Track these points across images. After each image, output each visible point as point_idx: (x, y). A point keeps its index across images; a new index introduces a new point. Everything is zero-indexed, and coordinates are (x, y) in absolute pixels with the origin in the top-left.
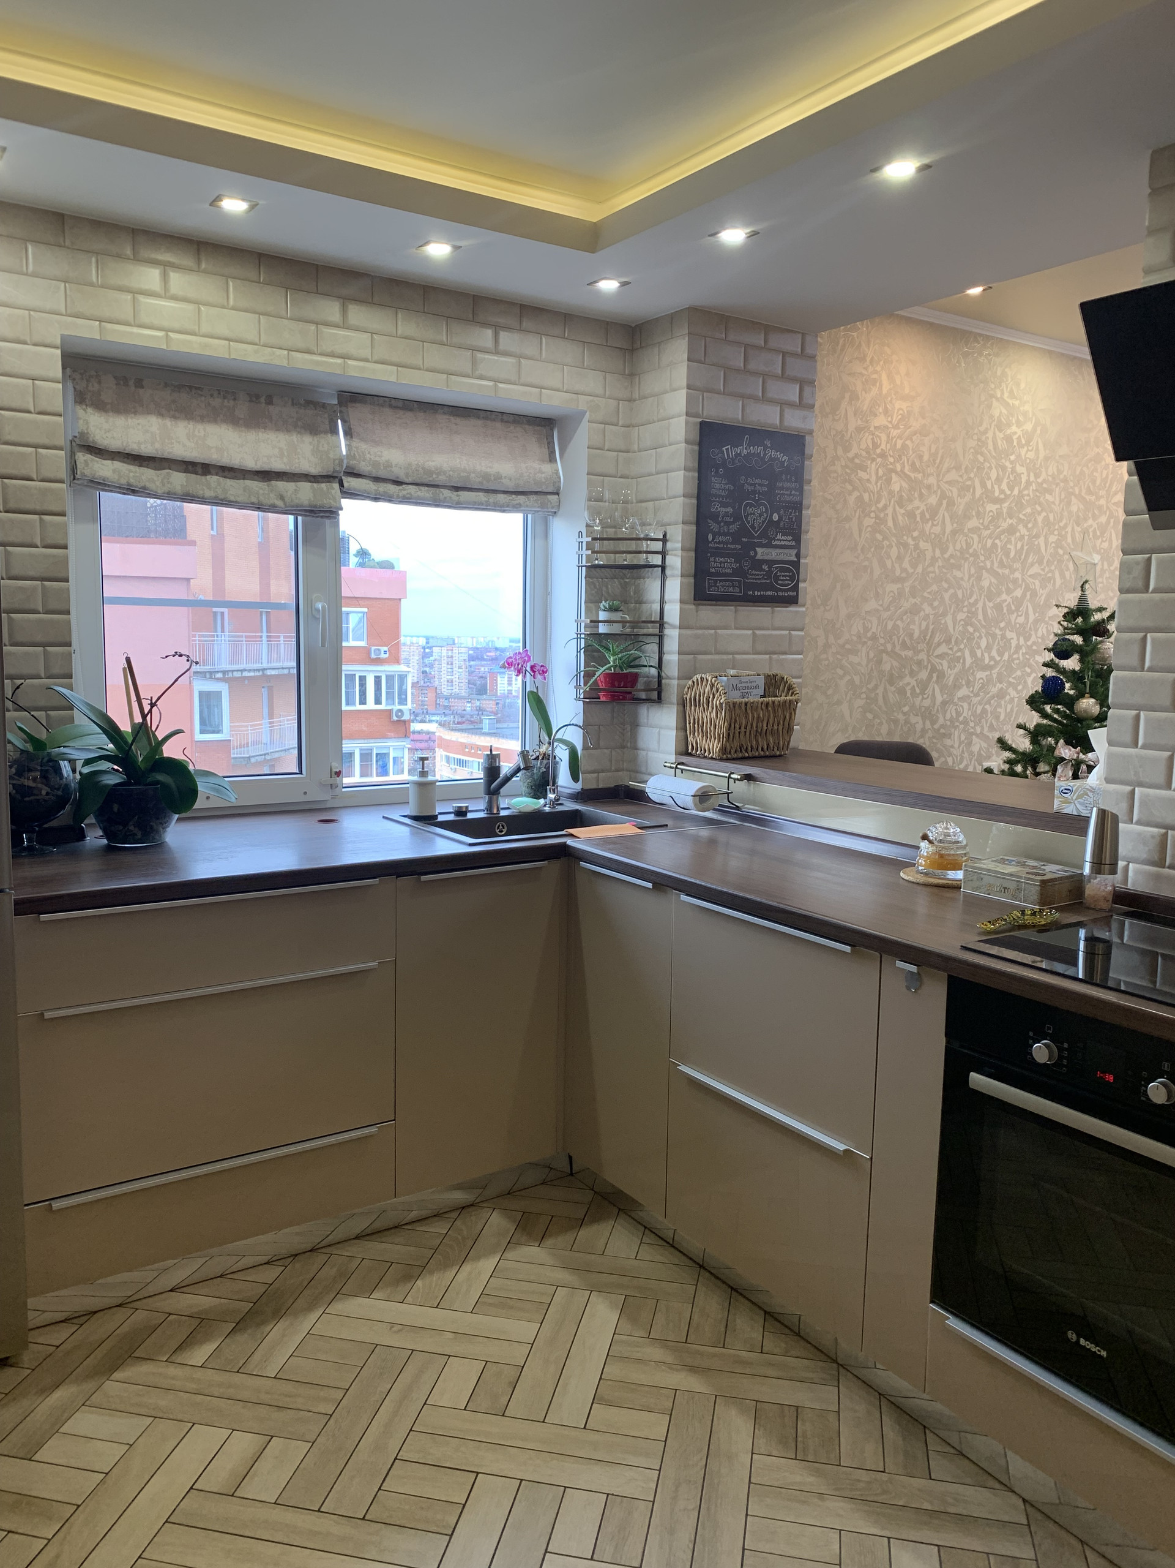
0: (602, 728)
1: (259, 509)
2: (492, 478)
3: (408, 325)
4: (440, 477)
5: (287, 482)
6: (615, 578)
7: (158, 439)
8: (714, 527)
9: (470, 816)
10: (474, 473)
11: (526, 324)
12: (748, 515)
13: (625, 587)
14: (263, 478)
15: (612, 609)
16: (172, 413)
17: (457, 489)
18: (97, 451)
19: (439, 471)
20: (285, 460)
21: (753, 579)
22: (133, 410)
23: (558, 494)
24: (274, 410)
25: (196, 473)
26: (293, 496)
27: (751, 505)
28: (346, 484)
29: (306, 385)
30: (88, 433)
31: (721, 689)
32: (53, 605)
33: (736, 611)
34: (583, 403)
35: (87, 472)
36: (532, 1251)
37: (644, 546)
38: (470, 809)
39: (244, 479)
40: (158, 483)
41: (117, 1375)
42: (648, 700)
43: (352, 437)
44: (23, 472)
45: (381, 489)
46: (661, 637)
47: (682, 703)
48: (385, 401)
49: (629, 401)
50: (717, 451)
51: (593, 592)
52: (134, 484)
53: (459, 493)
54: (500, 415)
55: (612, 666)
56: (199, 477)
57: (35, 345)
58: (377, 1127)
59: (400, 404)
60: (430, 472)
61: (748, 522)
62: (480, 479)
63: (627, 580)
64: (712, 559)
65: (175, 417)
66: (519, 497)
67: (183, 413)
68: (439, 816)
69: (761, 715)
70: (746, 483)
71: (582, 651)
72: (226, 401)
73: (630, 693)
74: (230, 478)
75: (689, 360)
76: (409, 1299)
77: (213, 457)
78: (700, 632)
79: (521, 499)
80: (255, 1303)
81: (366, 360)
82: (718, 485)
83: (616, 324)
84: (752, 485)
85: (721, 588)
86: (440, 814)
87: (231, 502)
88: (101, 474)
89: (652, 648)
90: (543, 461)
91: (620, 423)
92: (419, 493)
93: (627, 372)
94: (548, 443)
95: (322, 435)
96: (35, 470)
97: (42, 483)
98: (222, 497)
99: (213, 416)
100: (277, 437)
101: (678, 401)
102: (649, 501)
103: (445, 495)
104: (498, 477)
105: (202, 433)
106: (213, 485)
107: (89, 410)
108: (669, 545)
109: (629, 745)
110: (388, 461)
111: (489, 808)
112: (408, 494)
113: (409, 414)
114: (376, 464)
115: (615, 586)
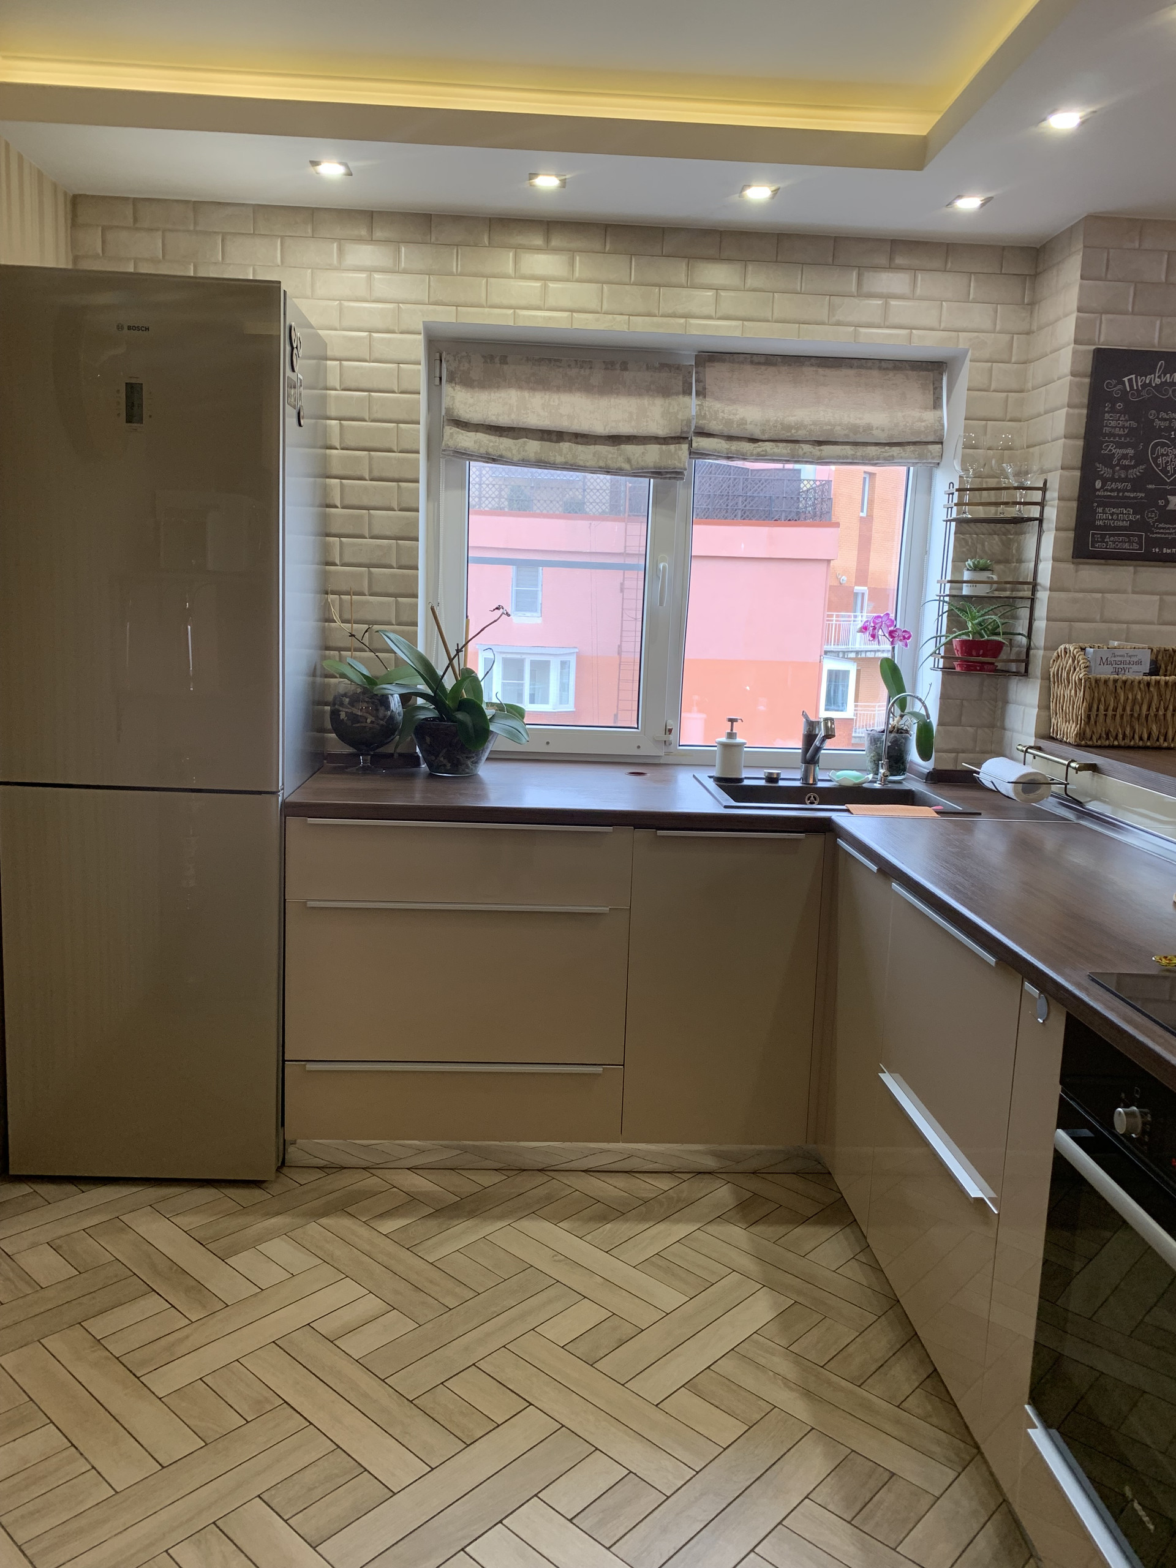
0: (965, 703)
1: (608, 473)
2: (861, 430)
3: (757, 277)
4: (800, 432)
5: (637, 445)
6: (995, 534)
7: (515, 409)
8: (1106, 472)
9: (781, 783)
10: (839, 425)
11: (899, 261)
12: (1158, 457)
13: (1007, 545)
14: (614, 442)
15: (976, 568)
16: (531, 385)
17: (820, 443)
18: (464, 425)
19: (799, 426)
20: (633, 423)
21: (1162, 533)
22: (497, 385)
23: (942, 443)
24: (628, 375)
25: (551, 441)
26: (640, 459)
27: (1163, 445)
28: (694, 445)
29: (666, 349)
30: (453, 408)
31: (1081, 662)
32: (405, 561)
33: (1135, 573)
34: (963, 341)
35: (451, 443)
36: (737, 1233)
37: (1019, 496)
38: (782, 777)
39: (595, 444)
40: (514, 452)
41: (324, 1221)
42: (1017, 674)
43: (705, 397)
44: (387, 445)
45: (733, 448)
46: (1033, 600)
47: (1046, 677)
48: (746, 358)
49: (1028, 333)
50: (1114, 382)
51: (964, 549)
52: (492, 453)
53: (822, 447)
54: (877, 362)
55: (970, 632)
56: (553, 444)
57: (401, 333)
58: (603, 1068)
59: (762, 360)
60: (789, 428)
61: (1158, 465)
62: (846, 432)
63: (1012, 537)
64: (1100, 510)
65: (533, 389)
66: (894, 448)
67: (541, 384)
68: (745, 780)
69: (1139, 697)
70: (1157, 418)
71: (945, 615)
72: (582, 370)
73: (993, 664)
74: (582, 444)
75: (1082, 278)
76: (588, 1238)
77: (564, 424)
78: (1081, 595)
79: (896, 450)
80: (462, 1199)
81: (710, 318)
82: (1115, 423)
83: (1012, 247)
84: (1166, 420)
85: (1111, 544)
86: (746, 778)
87: (580, 466)
88: (462, 445)
89: (1024, 613)
90: (926, 408)
91: (1013, 360)
92: (776, 450)
93: (1026, 301)
94: (935, 389)
95: (673, 397)
96: (396, 443)
97: (400, 454)
98: (572, 462)
99: (568, 386)
100: (628, 402)
101: (1067, 329)
102: (1035, 446)
103: (805, 451)
104: (869, 428)
105: (557, 402)
106: (565, 451)
107: (458, 388)
108: (1048, 495)
109: (998, 724)
110: (742, 419)
111: (805, 778)
112: (763, 451)
113: (772, 369)
114: (729, 422)
115: (994, 543)
